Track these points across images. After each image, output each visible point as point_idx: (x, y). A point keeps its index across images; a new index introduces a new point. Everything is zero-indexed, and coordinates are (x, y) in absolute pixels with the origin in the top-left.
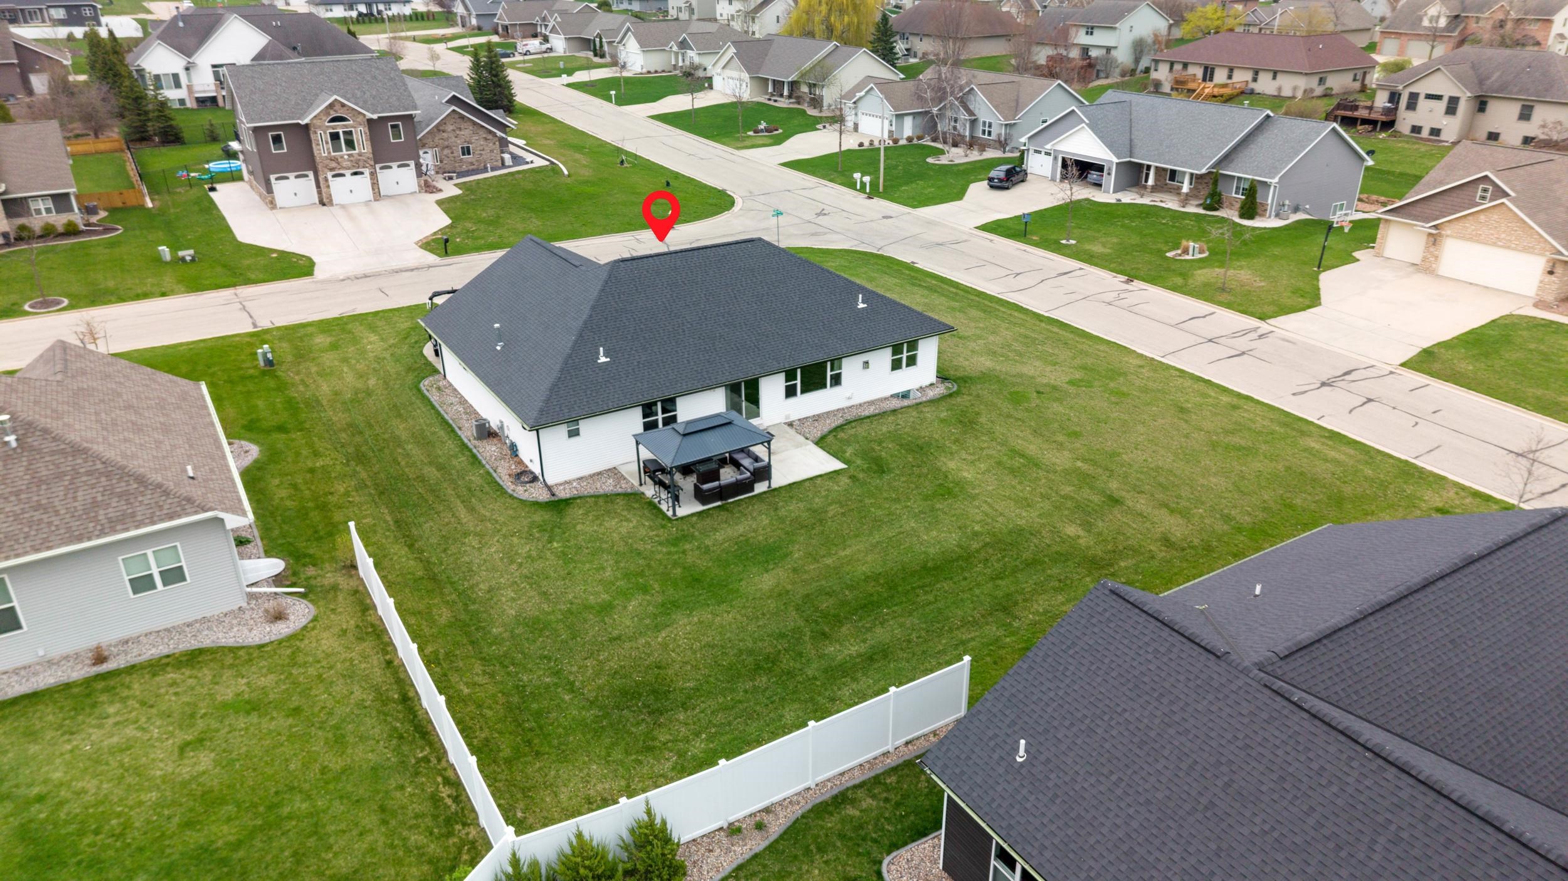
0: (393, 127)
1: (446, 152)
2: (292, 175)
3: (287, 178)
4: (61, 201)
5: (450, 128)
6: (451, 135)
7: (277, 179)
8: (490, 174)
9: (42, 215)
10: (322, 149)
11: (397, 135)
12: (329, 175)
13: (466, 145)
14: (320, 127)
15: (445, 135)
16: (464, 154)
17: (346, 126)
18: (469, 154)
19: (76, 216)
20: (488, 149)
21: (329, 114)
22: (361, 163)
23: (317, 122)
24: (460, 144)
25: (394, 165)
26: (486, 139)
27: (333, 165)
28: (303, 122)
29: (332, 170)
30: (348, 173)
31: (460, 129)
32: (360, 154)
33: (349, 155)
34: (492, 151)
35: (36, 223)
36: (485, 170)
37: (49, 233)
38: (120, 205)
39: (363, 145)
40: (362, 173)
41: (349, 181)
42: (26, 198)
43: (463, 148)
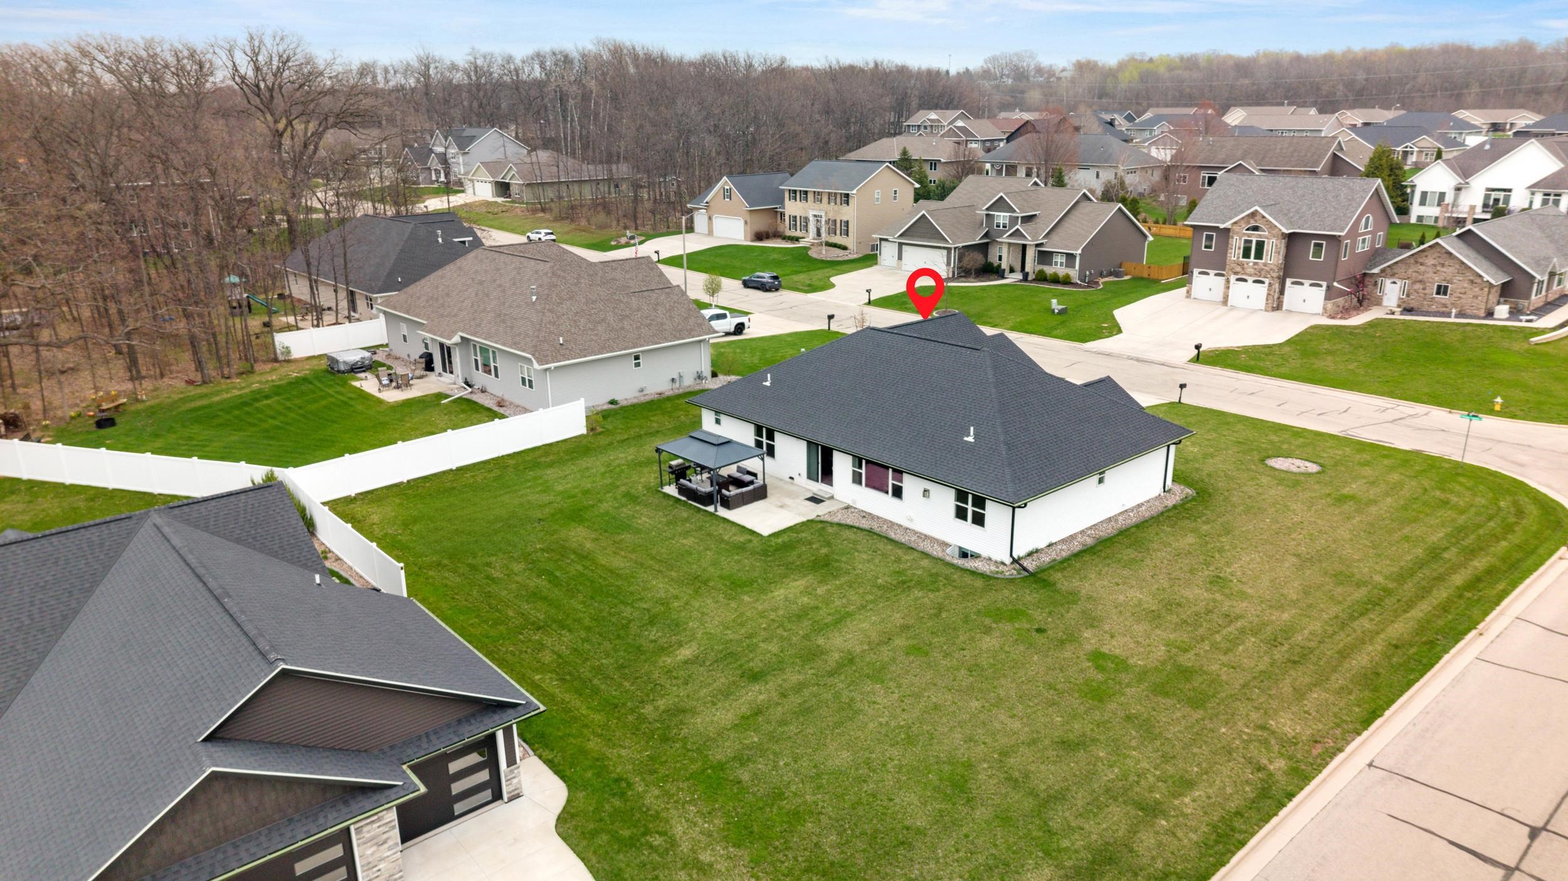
0: (1316, 245)
1: (1418, 286)
2: (1212, 272)
3: (1207, 274)
4: (1070, 257)
5: (1430, 261)
6: (1430, 270)
7: (1200, 273)
9: (1058, 267)
10: (1235, 253)
11: (1317, 254)
12: (1233, 278)
13: (1444, 284)
14: (1237, 233)
15: (1422, 268)
16: (1438, 293)
17: (1260, 236)
18: (1445, 293)
19: (1074, 274)
20: (1470, 294)
21: (1249, 223)
22: (1263, 273)
23: (1236, 228)
24: (1438, 280)
25: (1307, 282)
26: (1472, 282)
27: (1239, 269)
28: (1222, 226)
29: (1236, 273)
30: (1250, 279)
31: (1443, 265)
34: (1476, 297)
36: (1448, 315)
41: (1249, 287)
42: (1051, 253)
43: (1439, 287)
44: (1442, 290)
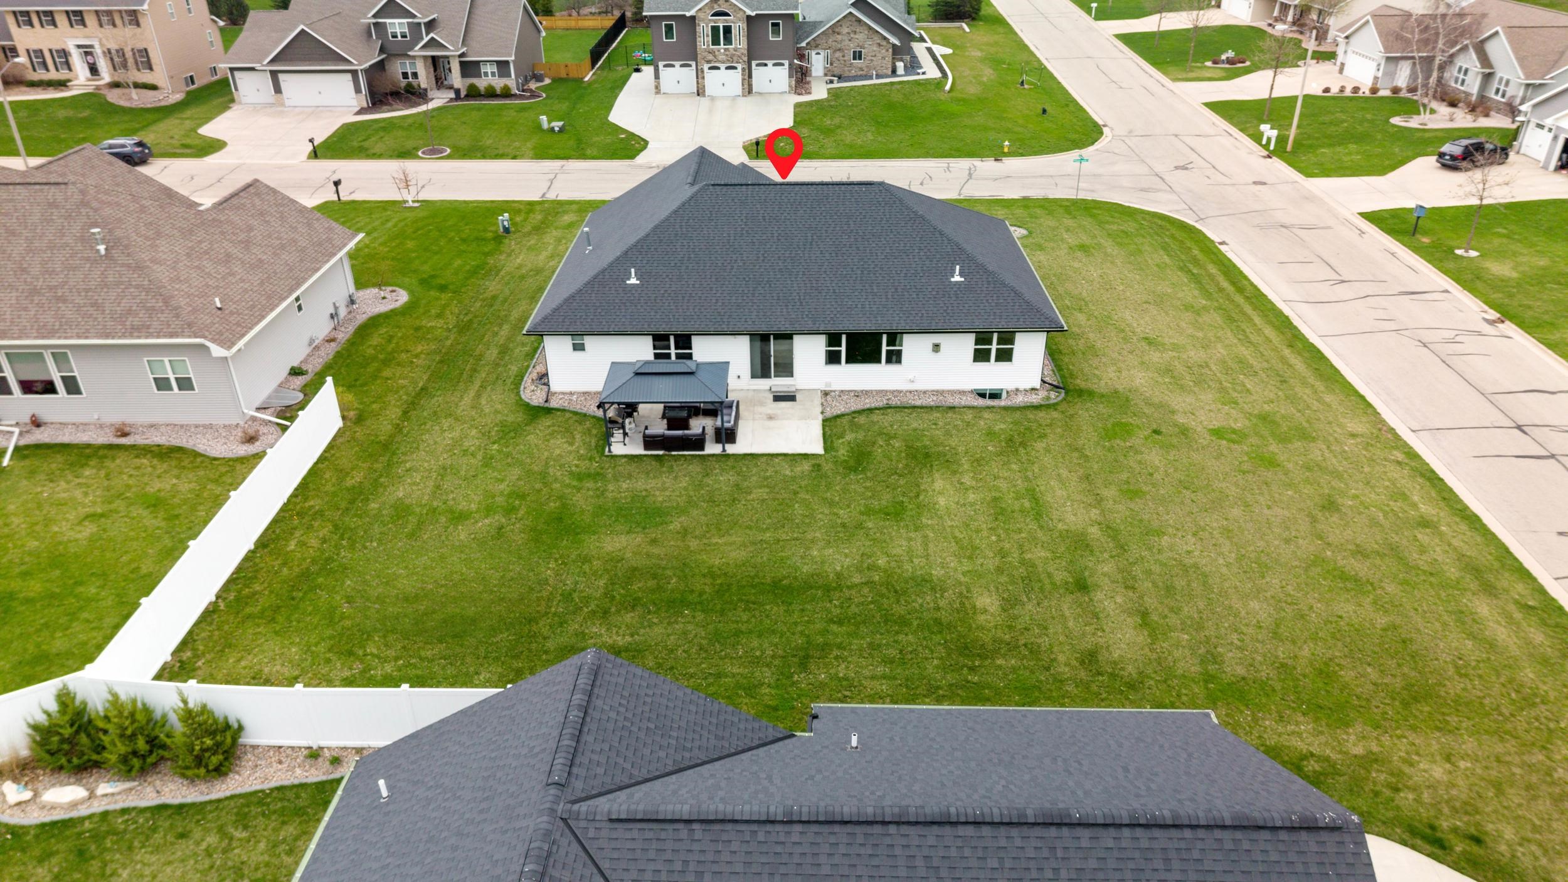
0: (773, 25)
1: (838, 54)
2: (677, 64)
3: (673, 66)
4: (503, 66)
5: (845, 30)
6: (845, 38)
7: (665, 66)
8: (875, 81)
9: (489, 79)
10: (704, 41)
11: (776, 32)
12: (706, 67)
13: (858, 49)
14: (703, 20)
15: (839, 37)
16: (854, 58)
17: (726, 21)
18: (860, 58)
19: (511, 82)
20: (879, 56)
21: (713, 8)
22: (735, 58)
23: (701, 15)
24: (852, 47)
25: (770, 63)
26: (879, 45)
27: (711, 57)
28: (688, 14)
29: (708, 62)
30: (723, 66)
31: (855, 32)
32: (735, 50)
33: (726, 50)
34: (883, 58)
35: (482, 83)
36: (871, 78)
37: (491, 94)
38: (564, 75)
39: (740, 42)
40: (735, 68)
41: (723, 74)
42: (478, 63)
43: (855, 52)
44: (858, 55)
